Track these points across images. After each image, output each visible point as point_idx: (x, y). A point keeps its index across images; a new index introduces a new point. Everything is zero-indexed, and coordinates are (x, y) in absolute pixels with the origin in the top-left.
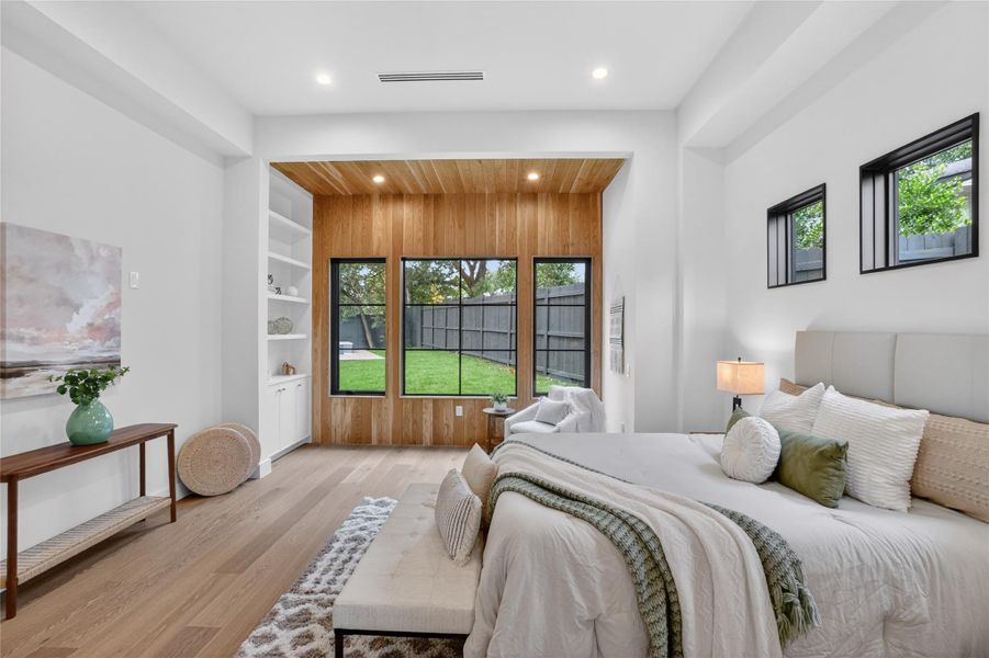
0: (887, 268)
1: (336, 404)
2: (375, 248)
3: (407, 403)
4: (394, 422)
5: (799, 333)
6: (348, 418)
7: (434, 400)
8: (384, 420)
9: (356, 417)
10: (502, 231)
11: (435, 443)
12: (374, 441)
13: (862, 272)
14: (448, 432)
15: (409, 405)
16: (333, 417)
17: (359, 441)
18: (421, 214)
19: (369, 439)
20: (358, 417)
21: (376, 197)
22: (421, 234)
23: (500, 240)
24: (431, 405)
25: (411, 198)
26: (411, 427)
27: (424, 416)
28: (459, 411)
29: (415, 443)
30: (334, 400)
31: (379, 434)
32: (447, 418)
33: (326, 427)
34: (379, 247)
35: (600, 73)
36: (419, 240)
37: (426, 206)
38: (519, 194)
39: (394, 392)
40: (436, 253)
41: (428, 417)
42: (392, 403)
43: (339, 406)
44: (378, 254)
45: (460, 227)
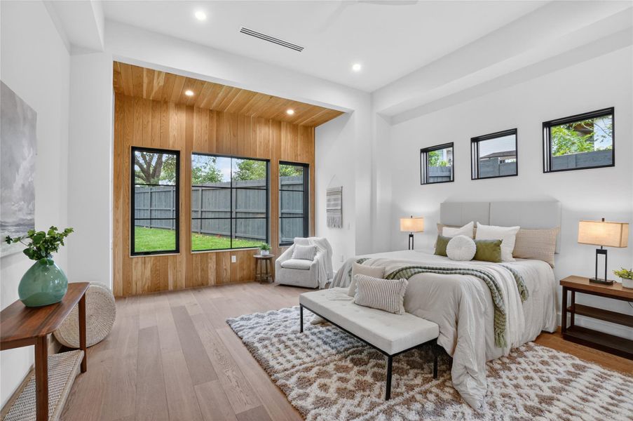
0: (478, 178)
1: (137, 263)
2: (171, 142)
3: (196, 257)
4: (187, 272)
5: (441, 204)
6: (148, 273)
7: (216, 253)
8: (178, 270)
9: (155, 271)
10: (261, 143)
11: (217, 283)
12: (171, 287)
13: (472, 179)
14: (226, 275)
15: (199, 258)
16: (134, 273)
17: (158, 289)
18: (207, 123)
19: (166, 286)
20: (156, 270)
21: (172, 105)
22: (206, 137)
23: (259, 148)
24: (215, 257)
25: (200, 110)
26: (200, 274)
27: (210, 265)
28: (234, 259)
29: (203, 285)
30: (134, 260)
31: (175, 282)
32: (226, 265)
33: (127, 281)
34: (174, 142)
35: (357, 67)
36: (206, 141)
37: (211, 118)
38: (271, 121)
39: (186, 250)
40: (217, 151)
41: (212, 265)
42: (185, 259)
43: (140, 264)
44: (173, 147)
45: (234, 135)
